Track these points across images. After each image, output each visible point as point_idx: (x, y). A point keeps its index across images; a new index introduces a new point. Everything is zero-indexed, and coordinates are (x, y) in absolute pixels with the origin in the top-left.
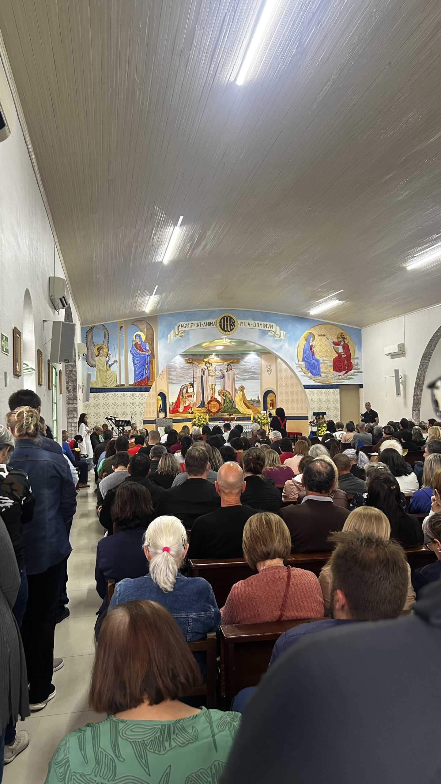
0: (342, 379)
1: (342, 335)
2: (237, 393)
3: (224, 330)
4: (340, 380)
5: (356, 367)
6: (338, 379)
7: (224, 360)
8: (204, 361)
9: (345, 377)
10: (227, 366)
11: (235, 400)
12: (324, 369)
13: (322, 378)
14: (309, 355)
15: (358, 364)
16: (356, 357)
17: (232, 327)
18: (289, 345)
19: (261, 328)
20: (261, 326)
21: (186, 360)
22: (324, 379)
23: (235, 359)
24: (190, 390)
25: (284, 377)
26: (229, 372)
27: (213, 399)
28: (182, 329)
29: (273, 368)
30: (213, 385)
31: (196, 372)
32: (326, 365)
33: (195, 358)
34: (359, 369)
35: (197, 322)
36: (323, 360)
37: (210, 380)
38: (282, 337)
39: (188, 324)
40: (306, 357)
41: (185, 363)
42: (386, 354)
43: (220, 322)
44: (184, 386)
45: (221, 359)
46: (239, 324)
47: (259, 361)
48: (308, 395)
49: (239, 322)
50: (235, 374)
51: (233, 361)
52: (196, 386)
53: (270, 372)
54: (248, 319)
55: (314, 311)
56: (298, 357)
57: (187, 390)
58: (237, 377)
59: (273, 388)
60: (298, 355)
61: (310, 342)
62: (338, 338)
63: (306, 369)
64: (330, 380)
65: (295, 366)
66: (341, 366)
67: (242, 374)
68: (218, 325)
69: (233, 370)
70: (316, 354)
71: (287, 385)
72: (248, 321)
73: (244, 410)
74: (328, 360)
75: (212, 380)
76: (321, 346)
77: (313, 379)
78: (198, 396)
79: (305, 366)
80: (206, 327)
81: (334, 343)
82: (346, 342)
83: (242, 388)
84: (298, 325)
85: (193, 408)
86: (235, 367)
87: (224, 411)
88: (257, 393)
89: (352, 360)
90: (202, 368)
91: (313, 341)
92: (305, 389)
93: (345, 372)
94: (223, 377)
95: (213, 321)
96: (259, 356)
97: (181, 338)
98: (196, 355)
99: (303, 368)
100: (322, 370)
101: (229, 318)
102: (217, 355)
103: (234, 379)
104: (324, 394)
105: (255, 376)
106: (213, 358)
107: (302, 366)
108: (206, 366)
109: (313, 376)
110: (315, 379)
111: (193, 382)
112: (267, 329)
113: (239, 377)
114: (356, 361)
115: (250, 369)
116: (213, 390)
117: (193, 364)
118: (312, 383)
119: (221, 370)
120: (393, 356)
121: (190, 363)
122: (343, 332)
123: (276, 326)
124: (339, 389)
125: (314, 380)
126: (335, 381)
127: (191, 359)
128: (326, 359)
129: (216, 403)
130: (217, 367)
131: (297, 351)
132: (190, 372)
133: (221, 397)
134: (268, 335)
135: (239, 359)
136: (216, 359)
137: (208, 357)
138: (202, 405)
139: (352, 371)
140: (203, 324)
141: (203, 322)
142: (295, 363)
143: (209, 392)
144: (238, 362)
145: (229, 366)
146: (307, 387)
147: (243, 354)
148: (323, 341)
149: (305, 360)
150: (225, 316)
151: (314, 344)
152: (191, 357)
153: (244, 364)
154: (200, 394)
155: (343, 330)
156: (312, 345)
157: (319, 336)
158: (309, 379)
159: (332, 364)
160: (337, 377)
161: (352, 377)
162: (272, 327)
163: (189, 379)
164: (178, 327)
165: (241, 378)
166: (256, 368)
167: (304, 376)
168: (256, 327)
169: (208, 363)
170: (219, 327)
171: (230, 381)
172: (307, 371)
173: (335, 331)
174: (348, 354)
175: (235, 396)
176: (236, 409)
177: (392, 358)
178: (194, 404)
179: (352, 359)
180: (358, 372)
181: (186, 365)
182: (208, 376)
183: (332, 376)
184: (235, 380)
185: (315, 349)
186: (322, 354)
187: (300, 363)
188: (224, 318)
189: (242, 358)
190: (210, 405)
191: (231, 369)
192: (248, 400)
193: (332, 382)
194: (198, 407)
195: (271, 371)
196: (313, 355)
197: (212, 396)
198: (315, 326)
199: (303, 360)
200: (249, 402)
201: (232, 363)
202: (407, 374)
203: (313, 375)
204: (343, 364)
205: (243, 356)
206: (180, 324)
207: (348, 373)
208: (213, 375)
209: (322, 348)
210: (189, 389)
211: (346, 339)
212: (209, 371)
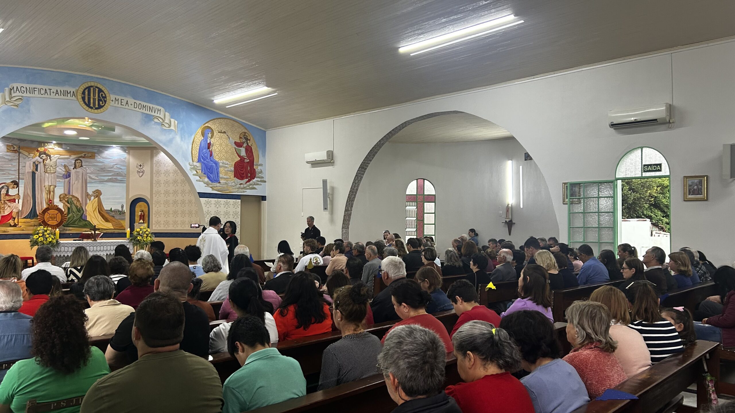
0: (244, 188)
1: (245, 135)
2: (90, 200)
3: (88, 105)
4: (242, 189)
5: (260, 174)
6: (239, 188)
7: (70, 152)
8: (38, 151)
9: (247, 186)
10: (75, 161)
11: (85, 209)
12: (224, 174)
13: (221, 186)
14: (206, 155)
15: (262, 171)
16: (260, 163)
17: (101, 103)
18: (182, 140)
19: (144, 111)
20: (144, 109)
21: (7, 145)
22: (224, 187)
23: (89, 152)
24: (13, 192)
25: (162, 182)
26: (78, 170)
27: (51, 206)
28: (18, 93)
29: (147, 168)
30: (52, 187)
31: (24, 165)
32: (226, 169)
33: (22, 144)
34: (263, 178)
35: (44, 87)
36: (223, 163)
37: (46, 179)
38: (172, 128)
39: (28, 88)
40: (202, 156)
41: (6, 150)
42: (307, 162)
43: (84, 93)
44: (4, 185)
45: (66, 151)
46: (112, 101)
47: (125, 158)
48: (203, 205)
49: (113, 97)
50: (87, 173)
51: (85, 155)
52: (23, 186)
53: (141, 174)
54: (126, 96)
55: (220, 99)
56: (192, 156)
57: (8, 191)
58: (90, 177)
59: (145, 194)
60: (192, 153)
61: (207, 138)
62: (240, 138)
63: (202, 172)
64: (230, 189)
65: (189, 167)
66: (243, 172)
67: (98, 174)
68: (80, 97)
69: (84, 167)
70: (214, 154)
71: (167, 193)
72: (126, 99)
73: (99, 223)
74: (229, 163)
75: (50, 179)
76: (221, 145)
77: (211, 186)
78: (25, 201)
79: (200, 168)
80: (60, 97)
81: (236, 143)
82: (250, 144)
83: (98, 194)
84: (193, 115)
85: (16, 219)
86: (87, 164)
87: (68, 224)
88: (121, 201)
89: (255, 167)
90: (34, 160)
91: (211, 138)
92: (201, 199)
93: (247, 180)
94: (68, 175)
95: (72, 90)
96: (125, 151)
97: (15, 107)
98: (25, 140)
99: (198, 171)
100: (221, 175)
101: (97, 89)
102: (60, 145)
103: (86, 180)
104: (222, 206)
105: (119, 178)
106: (53, 148)
107: (198, 168)
108: (41, 158)
109: (210, 182)
110: (213, 185)
111: (17, 181)
112: (153, 114)
113: (93, 177)
114: (259, 168)
115: (112, 168)
116: (52, 193)
117: (19, 153)
118: (209, 190)
119: (65, 166)
120: (315, 164)
121: (15, 151)
122: (246, 131)
123: (166, 111)
124: (240, 200)
125: (211, 188)
126: (237, 190)
127: (16, 145)
128: (227, 162)
129: (56, 212)
130: (59, 160)
131: (192, 148)
132: (14, 164)
133: (64, 203)
134: (153, 122)
135: (95, 153)
136: (57, 149)
137: (44, 146)
138: (33, 214)
139: (256, 179)
140: (55, 92)
141: (54, 89)
142: (189, 164)
143: (45, 196)
144: (92, 156)
145: (79, 161)
146: (202, 195)
147: (102, 147)
148: (224, 140)
149: (201, 161)
150: (92, 86)
151: (212, 141)
152: (17, 142)
153: (101, 160)
154: (29, 199)
155: (247, 129)
156: (210, 142)
157: (219, 132)
158: (206, 185)
159: (233, 169)
160: (238, 186)
161: (254, 186)
162: (159, 112)
163: (12, 175)
164: (11, 90)
165: (97, 179)
166: (122, 167)
167: (199, 181)
168: (137, 109)
169: (45, 153)
170: (81, 100)
171: (79, 182)
172: (203, 174)
173: (238, 129)
174: (251, 158)
175: (86, 204)
176: (86, 222)
177: (313, 167)
178: (18, 213)
179: (256, 165)
180: (261, 181)
181: (8, 153)
182: (43, 173)
183: (233, 183)
184: (88, 181)
185: (213, 148)
186: (222, 155)
187: (195, 164)
188: (89, 88)
189: (100, 152)
190: (47, 216)
191: (82, 166)
192: (106, 210)
193: (232, 191)
194: (24, 218)
195: (143, 172)
196: (211, 155)
197: (50, 202)
198: (214, 119)
199: (199, 161)
200: (107, 213)
201: (83, 157)
202: (335, 185)
203: (210, 180)
204: (246, 170)
205: (101, 149)
206: (15, 85)
207: (251, 182)
208: (52, 171)
209: (222, 148)
210: (10, 190)
211: (249, 140)
212: (45, 165)
